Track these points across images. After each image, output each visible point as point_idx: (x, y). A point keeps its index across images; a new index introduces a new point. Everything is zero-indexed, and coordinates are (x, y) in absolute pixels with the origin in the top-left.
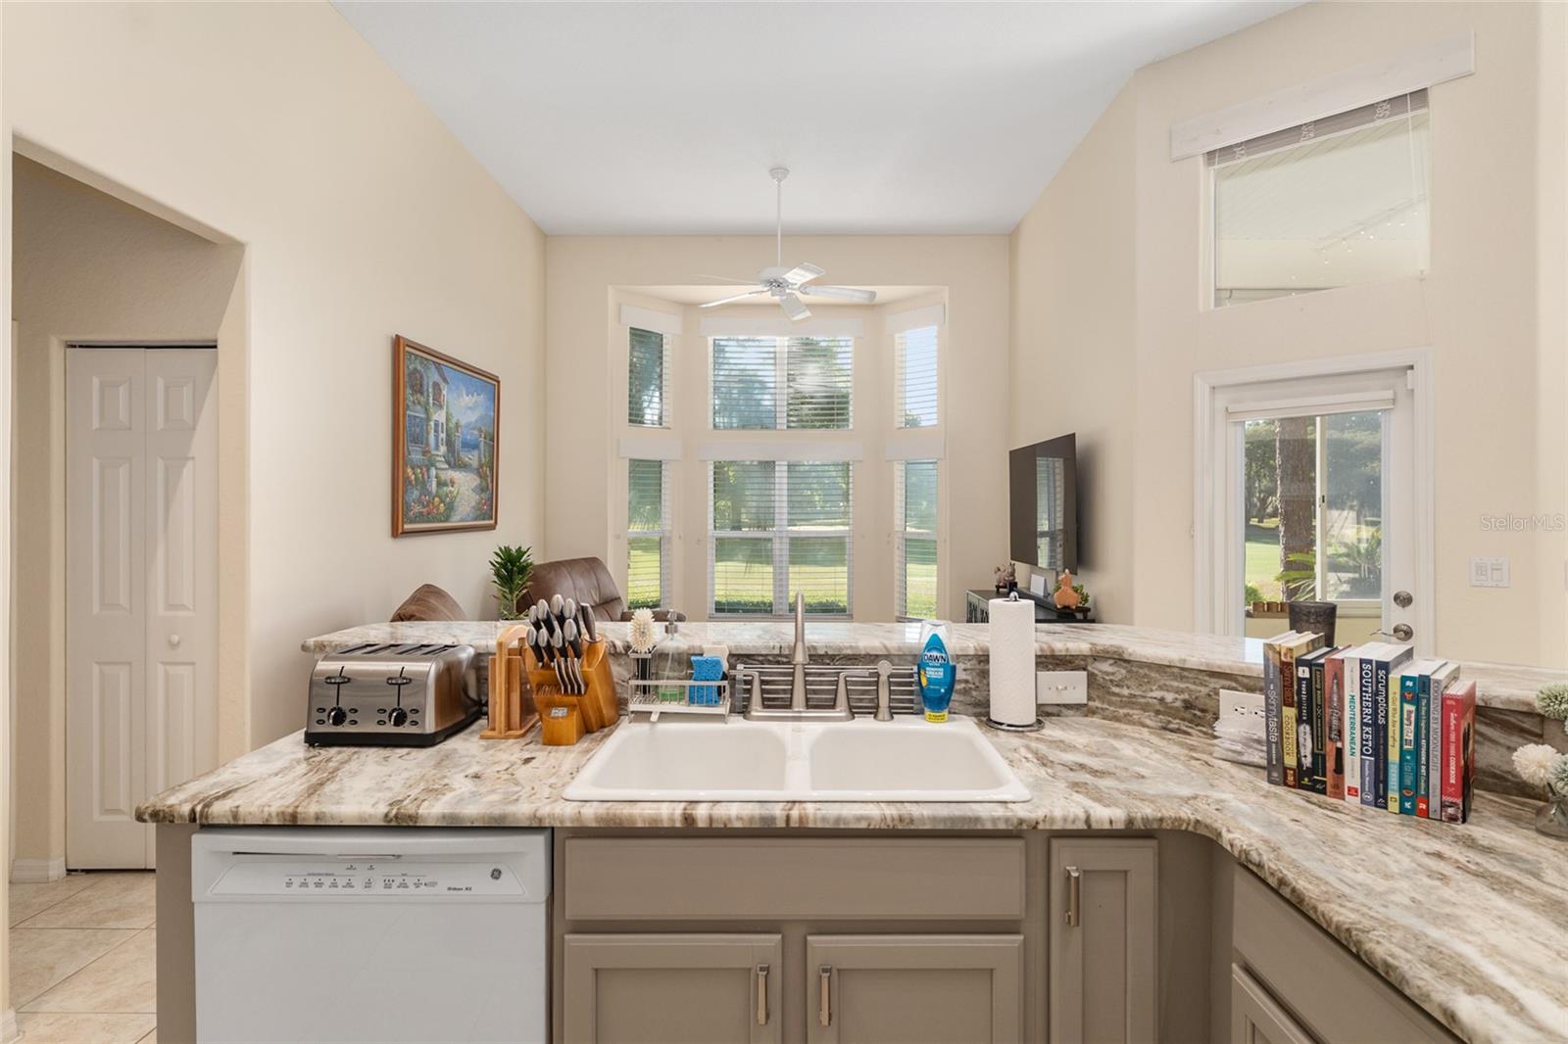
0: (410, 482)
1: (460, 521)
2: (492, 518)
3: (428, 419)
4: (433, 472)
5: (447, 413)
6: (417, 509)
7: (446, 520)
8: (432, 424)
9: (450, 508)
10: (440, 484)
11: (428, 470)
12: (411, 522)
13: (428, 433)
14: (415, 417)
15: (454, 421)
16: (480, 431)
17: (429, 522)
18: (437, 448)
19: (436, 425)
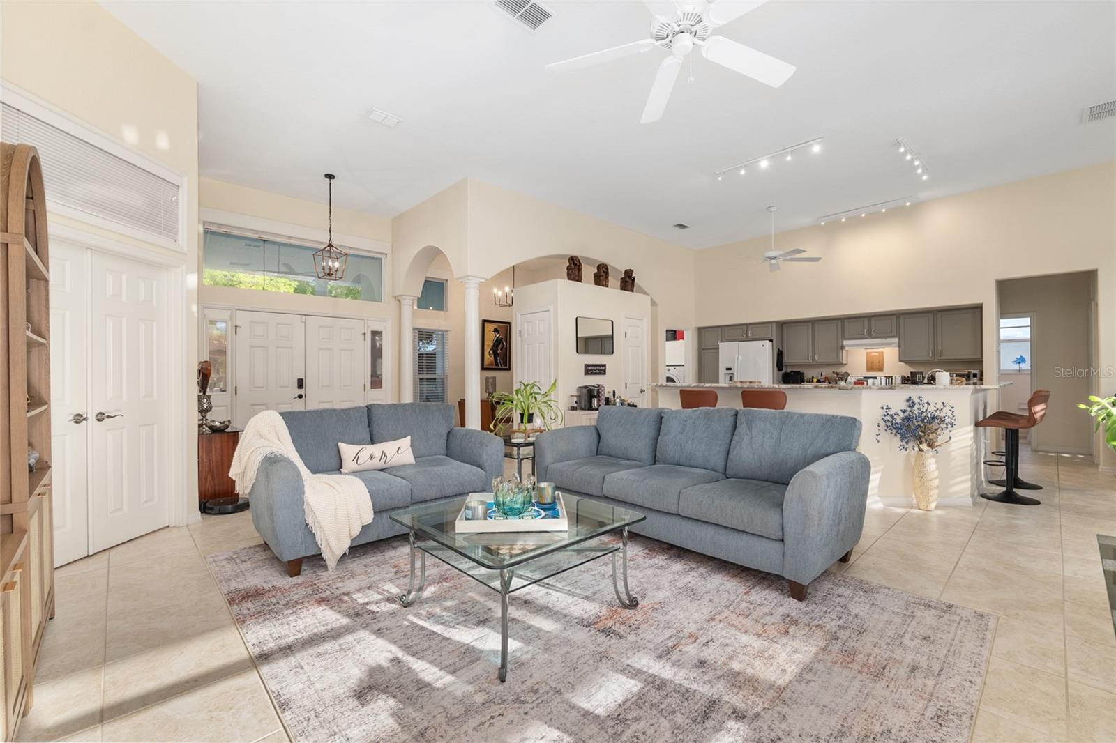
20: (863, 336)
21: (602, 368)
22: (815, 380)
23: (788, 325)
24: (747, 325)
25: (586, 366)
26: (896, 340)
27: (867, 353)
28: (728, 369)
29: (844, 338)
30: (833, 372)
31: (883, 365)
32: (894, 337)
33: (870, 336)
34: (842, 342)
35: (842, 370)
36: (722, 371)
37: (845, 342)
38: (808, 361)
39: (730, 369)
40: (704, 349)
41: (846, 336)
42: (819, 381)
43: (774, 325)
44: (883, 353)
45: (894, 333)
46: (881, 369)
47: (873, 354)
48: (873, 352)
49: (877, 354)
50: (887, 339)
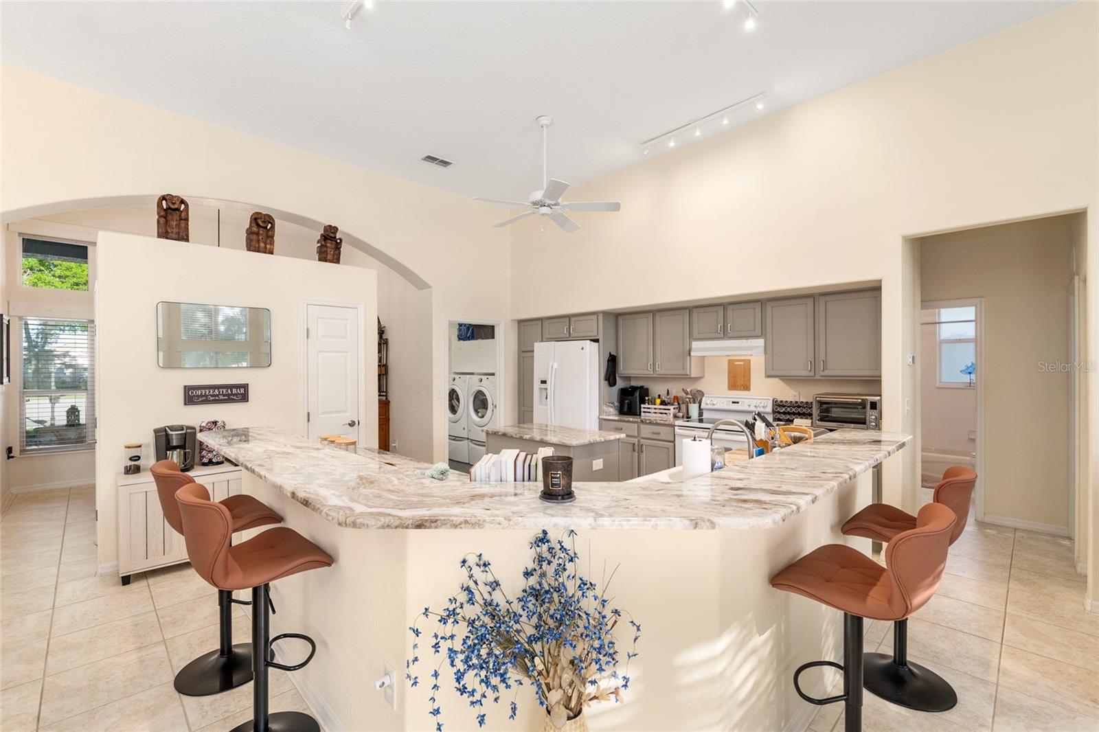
20: (717, 335)
21: (242, 391)
22: (658, 401)
23: (628, 317)
24: (570, 317)
25: (187, 389)
26: (761, 341)
27: (729, 360)
28: (542, 382)
29: (691, 337)
30: (682, 390)
31: (749, 380)
32: (759, 336)
33: (727, 335)
34: (690, 344)
35: (699, 386)
36: (537, 385)
37: (695, 345)
38: (647, 372)
39: (546, 382)
40: (523, 352)
41: (695, 334)
42: (663, 403)
43: (601, 316)
44: (749, 361)
45: (759, 331)
46: (746, 387)
47: (736, 363)
48: (737, 361)
49: (742, 363)
50: (749, 341)
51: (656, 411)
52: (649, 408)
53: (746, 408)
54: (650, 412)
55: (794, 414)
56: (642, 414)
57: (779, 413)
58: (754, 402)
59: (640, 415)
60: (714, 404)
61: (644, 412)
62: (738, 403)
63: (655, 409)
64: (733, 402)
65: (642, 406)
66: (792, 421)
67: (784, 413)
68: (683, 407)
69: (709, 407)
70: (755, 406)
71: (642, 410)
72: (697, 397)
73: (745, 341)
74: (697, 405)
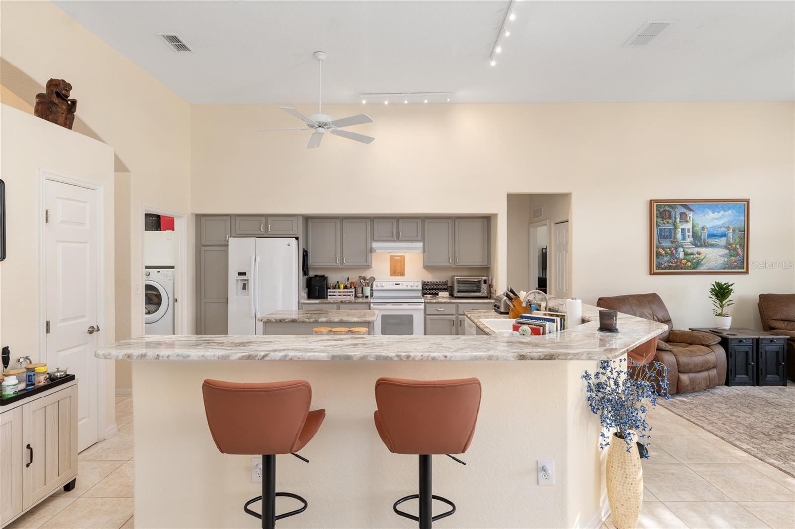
0: (662, 254)
1: (707, 269)
2: (744, 269)
3: (676, 228)
4: (681, 249)
5: (693, 224)
6: (667, 264)
7: (694, 269)
8: (680, 230)
9: (697, 264)
10: (686, 254)
11: (676, 249)
12: (663, 269)
13: (675, 234)
14: (665, 229)
15: (700, 226)
16: (728, 228)
17: (678, 269)
18: (684, 238)
19: (683, 230)
20: (392, 239)
22: (342, 286)
23: (314, 220)
24: (266, 217)
26: (420, 244)
27: (391, 256)
28: (240, 274)
29: (373, 240)
30: (360, 277)
31: (404, 269)
32: (419, 241)
33: (398, 239)
34: (372, 245)
35: (368, 275)
36: (233, 276)
37: (375, 245)
38: (336, 264)
39: (244, 274)
40: (204, 245)
41: (375, 238)
42: (345, 287)
43: (300, 220)
44: (404, 256)
45: (420, 237)
46: (403, 274)
47: (395, 258)
48: (396, 256)
49: (400, 258)
50: (413, 243)
51: (340, 294)
52: (335, 292)
53: (405, 288)
54: (335, 296)
55: (438, 289)
56: (329, 297)
57: (426, 289)
58: (411, 284)
59: (327, 298)
60: (383, 287)
61: (330, 295)
62: (399, 284)
63: (339, 292)
64: (396, 284)
65: (329, 290)
66: (437, 294)
67: (429, 289)
68: (359, 290)
69: (379, 288)
70: (412, 286)
71: (329, 294)
72: (370, 282)
73: (410, 243)
74: (369, 288)
